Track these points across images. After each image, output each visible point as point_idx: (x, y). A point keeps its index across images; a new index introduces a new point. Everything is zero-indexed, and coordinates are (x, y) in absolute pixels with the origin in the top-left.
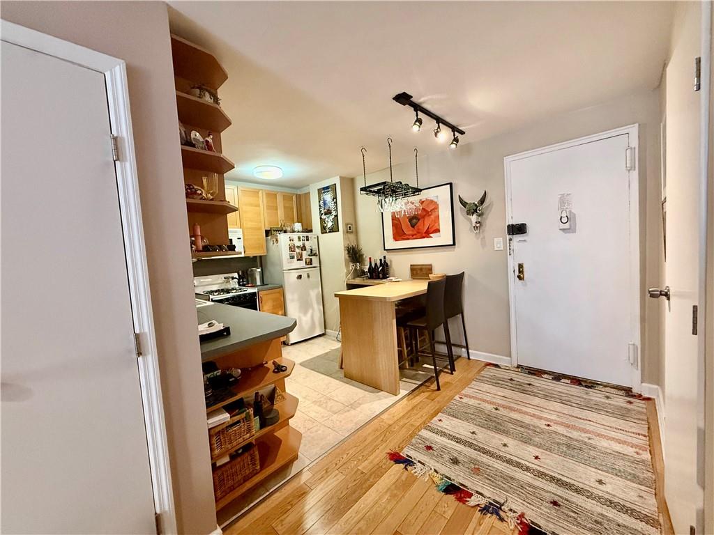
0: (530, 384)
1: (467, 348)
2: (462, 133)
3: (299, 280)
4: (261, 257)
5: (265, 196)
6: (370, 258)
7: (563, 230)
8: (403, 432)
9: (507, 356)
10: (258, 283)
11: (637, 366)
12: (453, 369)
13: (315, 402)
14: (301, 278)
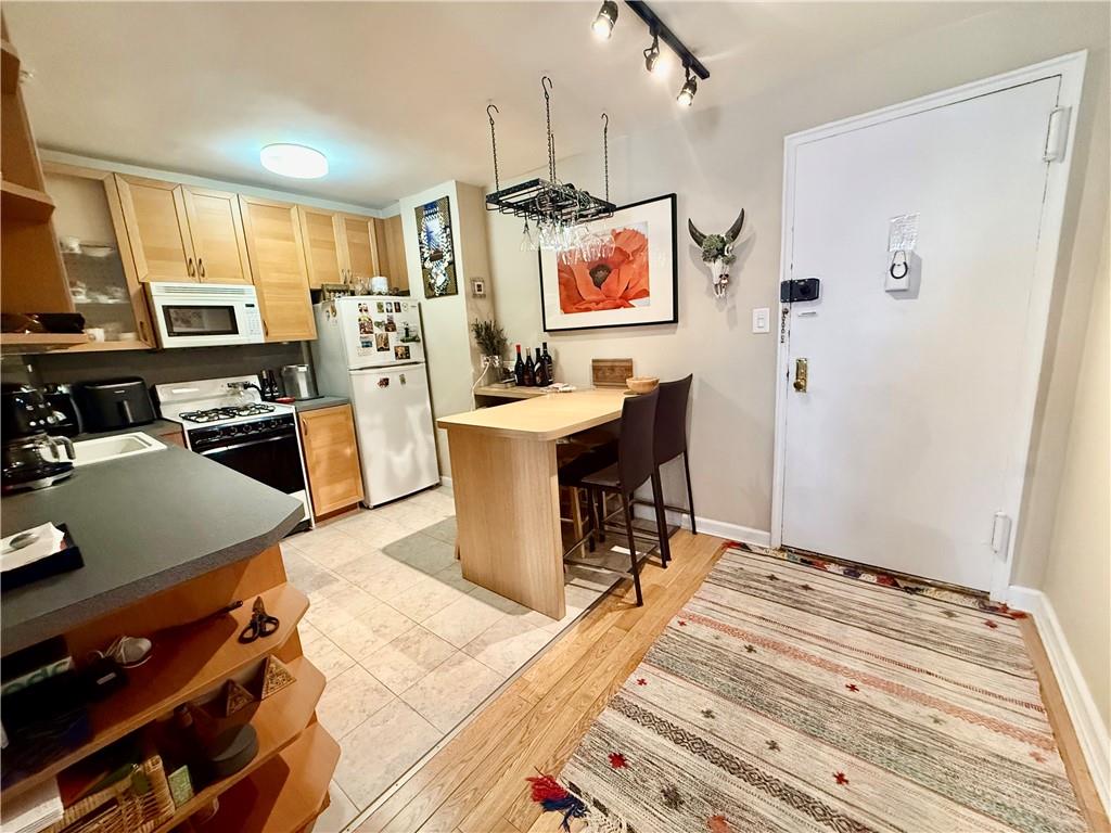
0: (806, 588)
1: (692, 513)
2: (704, 74)
3: (384, 389)
4: (308, 342)
5: (304, 219)
6: (518, 347)
7: (895, 292)
8: (566, 717)
9: (765, 530)
10: (304, 392)
11: (1006, 555)
12: (666, 556)
13: (395, 642)
14: (387, 384)
